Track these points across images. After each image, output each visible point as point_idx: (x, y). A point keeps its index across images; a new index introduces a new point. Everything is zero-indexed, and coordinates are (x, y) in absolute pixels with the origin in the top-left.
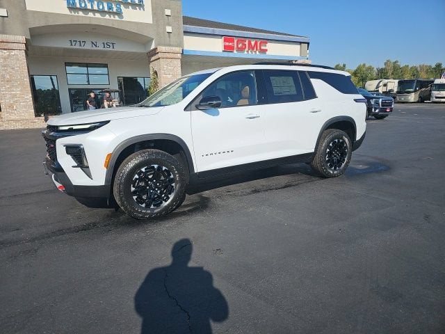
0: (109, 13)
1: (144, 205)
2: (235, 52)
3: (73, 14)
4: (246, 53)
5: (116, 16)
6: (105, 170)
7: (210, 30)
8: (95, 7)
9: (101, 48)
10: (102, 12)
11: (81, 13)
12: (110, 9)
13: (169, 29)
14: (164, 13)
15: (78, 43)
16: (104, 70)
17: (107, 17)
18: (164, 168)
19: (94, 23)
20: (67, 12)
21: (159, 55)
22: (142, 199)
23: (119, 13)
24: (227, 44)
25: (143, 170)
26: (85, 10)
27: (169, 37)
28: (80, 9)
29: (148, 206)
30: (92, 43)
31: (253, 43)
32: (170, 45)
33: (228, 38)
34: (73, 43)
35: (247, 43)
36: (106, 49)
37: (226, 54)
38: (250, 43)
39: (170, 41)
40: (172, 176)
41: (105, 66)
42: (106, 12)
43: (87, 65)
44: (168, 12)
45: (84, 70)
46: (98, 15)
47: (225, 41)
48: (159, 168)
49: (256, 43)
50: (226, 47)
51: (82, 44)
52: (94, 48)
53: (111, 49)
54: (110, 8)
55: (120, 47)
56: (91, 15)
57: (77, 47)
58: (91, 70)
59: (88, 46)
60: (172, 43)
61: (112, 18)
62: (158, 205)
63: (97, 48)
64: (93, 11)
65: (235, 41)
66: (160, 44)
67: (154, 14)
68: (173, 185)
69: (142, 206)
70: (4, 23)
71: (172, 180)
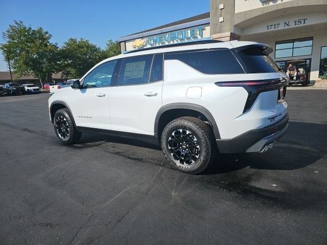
9: (292, 25)
11: (271, 4)
15: (273, 27)
16: (310, 43)
19: (280, 8)
20: (262, 6)
30: (285, 23)
34: (270, 28)
36: (297, 26)
41: (311, 38)
43: (293, 41)
45: (290, 45)
52: (287, 27)
53: (302, 25)
56: (279, 1)
57: (273, 29)
58: (297, 44)
59: (282, 27)
63: (289, 27)
69: (60, 135)
70: (221, 26)
71: (67, 127)
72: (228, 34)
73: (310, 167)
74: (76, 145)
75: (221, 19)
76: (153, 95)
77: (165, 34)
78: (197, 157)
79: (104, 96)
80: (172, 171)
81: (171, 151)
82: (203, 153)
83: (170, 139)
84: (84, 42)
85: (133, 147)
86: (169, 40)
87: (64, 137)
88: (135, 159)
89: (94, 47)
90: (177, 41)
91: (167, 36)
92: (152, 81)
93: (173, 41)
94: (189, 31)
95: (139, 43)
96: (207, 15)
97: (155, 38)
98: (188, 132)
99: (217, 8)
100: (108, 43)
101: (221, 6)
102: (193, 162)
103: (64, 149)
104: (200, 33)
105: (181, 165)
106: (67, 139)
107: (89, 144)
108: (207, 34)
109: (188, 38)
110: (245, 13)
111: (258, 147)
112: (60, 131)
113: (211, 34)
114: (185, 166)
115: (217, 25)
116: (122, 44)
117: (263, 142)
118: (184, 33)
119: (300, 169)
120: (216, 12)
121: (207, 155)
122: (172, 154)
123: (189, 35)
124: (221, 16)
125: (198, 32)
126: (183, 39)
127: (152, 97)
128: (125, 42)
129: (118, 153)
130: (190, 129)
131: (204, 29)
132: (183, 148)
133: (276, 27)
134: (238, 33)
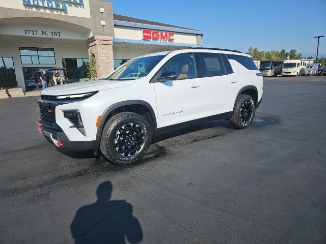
0: (57, 9)
1: (123, 154)
2: (151, 40)
3: (28, 9)
4: (159, 41)
5: (62, 12)
6: (96, 128)
7: (133, 24)
8: (46, 5)
9: (50, 36)
10: (51, 9)
11: (34, 9)
13: (103, 23)
14: (99, 10)
15: (31, 33)
16: (51, 53)
17: (55, 12)
18: (137, 126)
19: (45, 17)
20: (23, 8)
21: (97, 42)
22: (122, 149)
23: (64, 10)
24: (146, 34)
25: (123, 127)
26: (38, 7)
27: (104, 28)
28: (34, 6)
29: (126, 155)
30: (43, 32)
31: (164, 34)
32: (104, 35)
33: (146, 31)
34: (27, 32)
35: (160, 34)
36: (54, 37)
37: (145, 42)
38: (162, 34)
39: (104, 31)
40: (142, 132)
41: (52, 50)
42: (54, 8)
43: (37, 49)
44: (102, 10)
45: (35, 53)
46: (48, 11)
47: (144, 32)
48: (134, 126)
49: (166, 35)
50: (145, 37)
51: (35, 33)
52: (44, 36)
53: (58, 37)
54: (58, 6)
55: (65, 36)
56: (42, 10)
57: (31, 35)
58: (41, 53)
59: (40, 35)
60: (106, 33)
61: (59, 13)
62: (133, 154)
63: (46, 36)
64: (44, 7)
65: (152, 33)
66: (97, 34)
67: (92, 12)
68: (143, 138)
83: (241, 109)
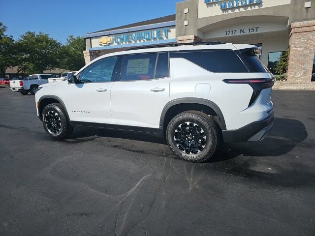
0: (250, 5)
3: (225, 13)
5: (256, 7)
9: (247, 33)
10: (245, 6)
11: (230, 12)
12: (251, 2)
13: (308, 4)
15: (231, 32)
17: (249, 8)
18: (56, 114)
20: (221, 13)
21: (292, 31)
25: (49, 113)
26: (233, 8)
27: (307, 12)
28: (229, 9)
30: (241, 30)
32: (306, 20)
34: (228, 33)
36: (250, 33)
39: (307, 15)
40: (59, 120)
41: (260, 45)
46: (242, 10)
52: (242, 34)
53: (255, 32)
56: (237, 10)
57: (230, 35)
59: (238, 33)
60: (309, 17)
61: (253, 8)
63: (244, 34)
64: (238, 7)
66: (295, 21)
68: (60, 124)
69: (49, 131)
70: (186, 29)
71: (60, 122)
72: (192, 37)
73: (290, 153)
74: (68, 140)
75: (186, 23)
76: (161, 91)
77: (132, 33)
78: (203, 147)
79: (105, 91)
80: (177, 161)
81: (177, 142)
82: (210, 143)
83: (176, 131)
84: (43, 36)
85: (128, 140)
86: (136, 38)
87: (55, 132)
88: (137, 151)
89: (54, 42)
90: (143, 40)
91: (134, 35)
92: (158, 77)
93: (140, 41)
94: (155, 32)
95: (105, 40)
96: (172, 18)
97: (122, 36)
98: (195, 125)
99: (182, 12)
100: (69, 39)
101: (186, 11)
102: (199, 151)
103: (57, 144)
104: (165, 35)
105: (187, 155)
106: (58, 134)
107: (81, 138)
108: (172, 35)
109: (155, 39)
110: (207, 18)
111: (258, 137)
112: (50, 127)
113: (177, 36)
114: (191, 155)
115: (182, 28)
116: (88, 41)
117: (262, 132)
118: (150, 33)
119: (284, 156)
120: (181, 16)
121: (213, 145)
122: (178, 145)
123: (155, 36)
124: (186, 19)
125: (164, 34)
126: (150, 39)
127: (159, 92)
128: (90, 38)
129: (116, 146)
130: (197, 122)
131: (170, 31)
132: (189, 140)
133: (233, 33)
134: (201, 37)
